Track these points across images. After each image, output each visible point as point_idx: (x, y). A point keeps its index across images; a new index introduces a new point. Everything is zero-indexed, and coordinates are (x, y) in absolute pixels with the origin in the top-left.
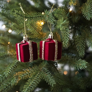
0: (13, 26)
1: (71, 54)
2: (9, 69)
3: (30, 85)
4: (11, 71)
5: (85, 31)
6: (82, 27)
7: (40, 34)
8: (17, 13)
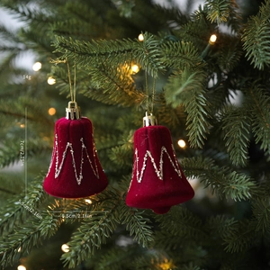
2: (37, 189)
3: (83, 242)
4: (40, 195)
5: (254, 92)
6: (246, 82)
7: (126, 94)
8: (61, 44)
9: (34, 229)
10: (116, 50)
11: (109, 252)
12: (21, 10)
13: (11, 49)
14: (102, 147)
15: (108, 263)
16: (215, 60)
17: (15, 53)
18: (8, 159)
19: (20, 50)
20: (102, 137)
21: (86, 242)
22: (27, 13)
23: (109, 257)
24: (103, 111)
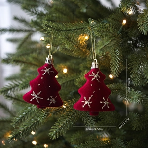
0: (46, 41)
7: (82, 51)
8: (46, 25)
9: (37, 120)
10: (75, 28)
11: (77, 132)
12: (31, 10)
13: (29, 31)
14: (72, 79)
15: (76, 138)
16: (127, 33)
17: (31, 33)
19: (33, 31)
20: (72, 74)
21: (61, 127)
22: (34, 12)
23: (76, 135)
24: (75, 61)
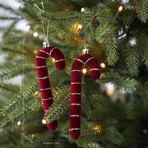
0: (38, 29)
1: (121, 70)
2: (30, 88)
3: (54, 111)
4: (31, 91)
6: (138, 32)
8: (42, 15)
9: (28, 108)
10: (70, 17)
17: (16, 21)
18: (14, 74)
19: (19, 19)
